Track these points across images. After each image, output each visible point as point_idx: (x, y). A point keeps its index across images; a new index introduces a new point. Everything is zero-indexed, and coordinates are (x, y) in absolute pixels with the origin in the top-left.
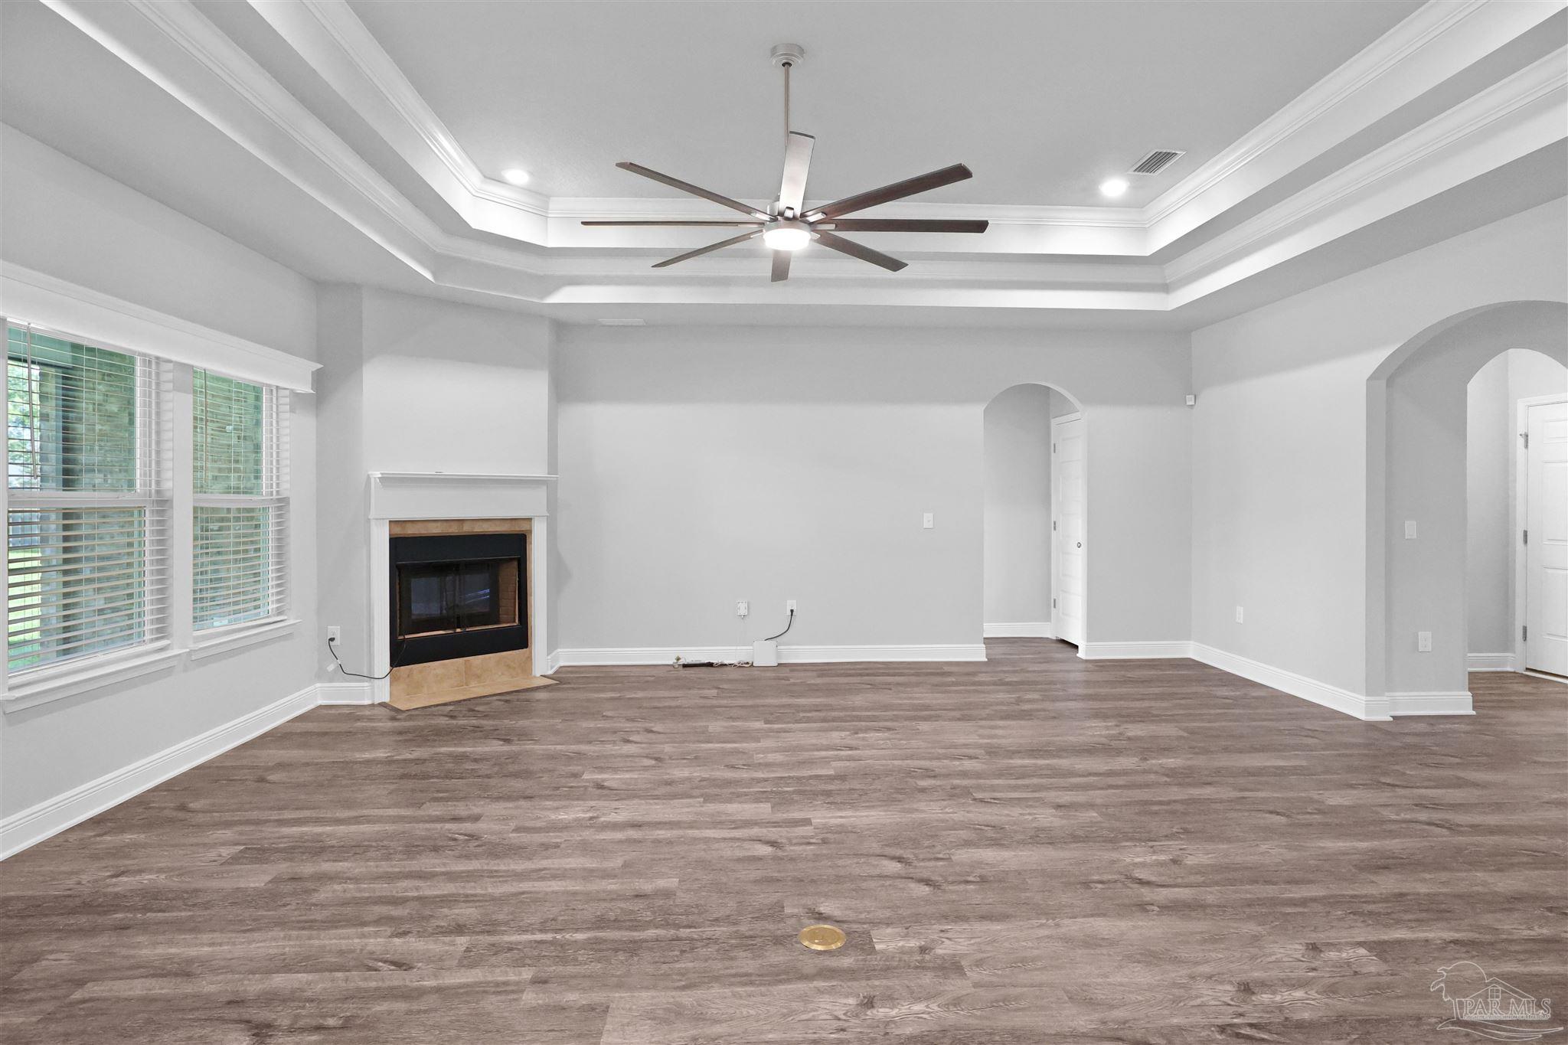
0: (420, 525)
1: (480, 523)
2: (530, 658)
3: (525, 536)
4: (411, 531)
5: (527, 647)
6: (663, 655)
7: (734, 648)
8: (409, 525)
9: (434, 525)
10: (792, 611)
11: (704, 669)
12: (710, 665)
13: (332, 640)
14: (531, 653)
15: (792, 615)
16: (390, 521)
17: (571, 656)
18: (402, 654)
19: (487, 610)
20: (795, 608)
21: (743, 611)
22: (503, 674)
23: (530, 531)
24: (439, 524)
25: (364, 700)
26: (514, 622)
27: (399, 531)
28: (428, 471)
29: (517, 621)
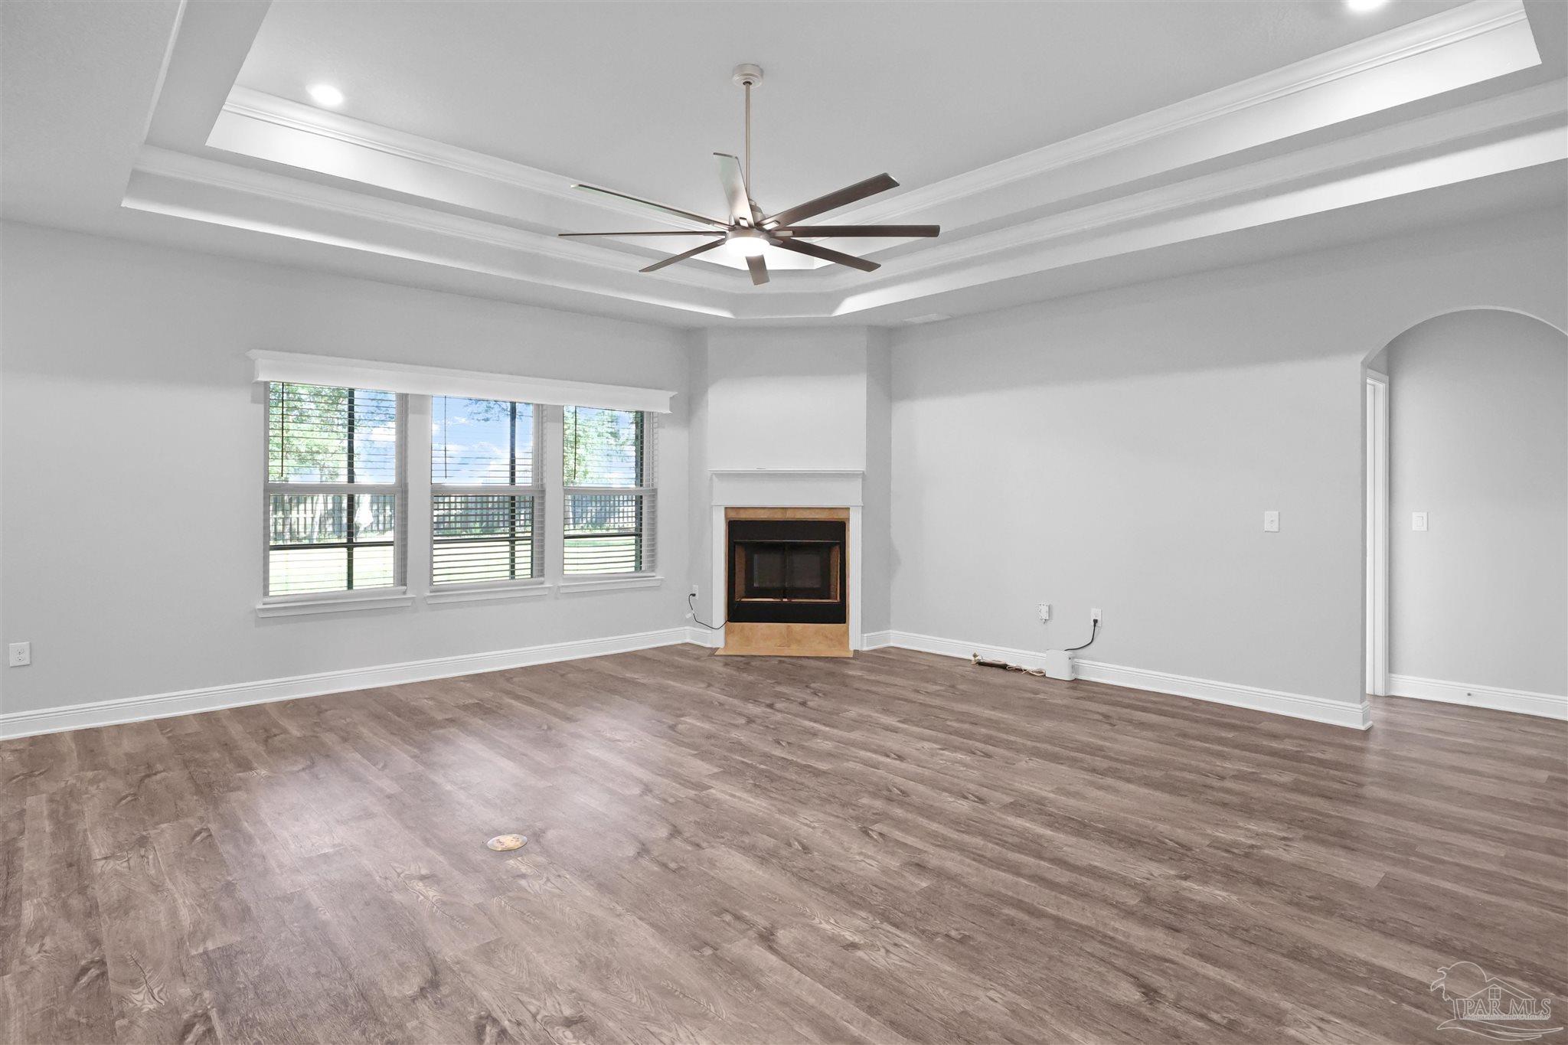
0: (751, 511)
1: (801, 511)
2: (846, 633)
3: (845, 524)
4: (744, 516)
5: (845, 622)
6: (962, 649)
7: (1033, 653)
8: (742, 511)
9: (762, 511)
10: (1095, 621)
11: (994, 670)
12: (1004, 667)
13: (694, 595)
14: (848, 628)
15: (1095, 626)
16: (726, 508)
17: (897, 638)
18: (736, 612)
19: (818, 586)
20: (1099, 619)
21: (1045, 616)
22: (820, 643)
23: (849, 519)
24: (766, 510)
25: (706, 643)
26: (836, 599)
27: (733, 516)
28: (752, 467)
29: (838, 598)
